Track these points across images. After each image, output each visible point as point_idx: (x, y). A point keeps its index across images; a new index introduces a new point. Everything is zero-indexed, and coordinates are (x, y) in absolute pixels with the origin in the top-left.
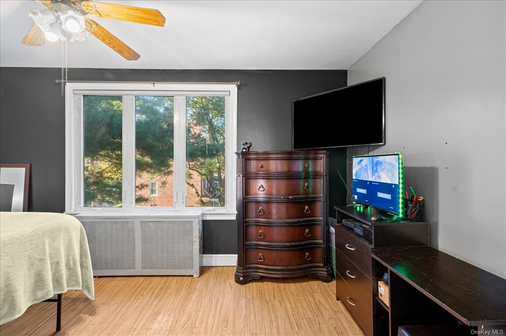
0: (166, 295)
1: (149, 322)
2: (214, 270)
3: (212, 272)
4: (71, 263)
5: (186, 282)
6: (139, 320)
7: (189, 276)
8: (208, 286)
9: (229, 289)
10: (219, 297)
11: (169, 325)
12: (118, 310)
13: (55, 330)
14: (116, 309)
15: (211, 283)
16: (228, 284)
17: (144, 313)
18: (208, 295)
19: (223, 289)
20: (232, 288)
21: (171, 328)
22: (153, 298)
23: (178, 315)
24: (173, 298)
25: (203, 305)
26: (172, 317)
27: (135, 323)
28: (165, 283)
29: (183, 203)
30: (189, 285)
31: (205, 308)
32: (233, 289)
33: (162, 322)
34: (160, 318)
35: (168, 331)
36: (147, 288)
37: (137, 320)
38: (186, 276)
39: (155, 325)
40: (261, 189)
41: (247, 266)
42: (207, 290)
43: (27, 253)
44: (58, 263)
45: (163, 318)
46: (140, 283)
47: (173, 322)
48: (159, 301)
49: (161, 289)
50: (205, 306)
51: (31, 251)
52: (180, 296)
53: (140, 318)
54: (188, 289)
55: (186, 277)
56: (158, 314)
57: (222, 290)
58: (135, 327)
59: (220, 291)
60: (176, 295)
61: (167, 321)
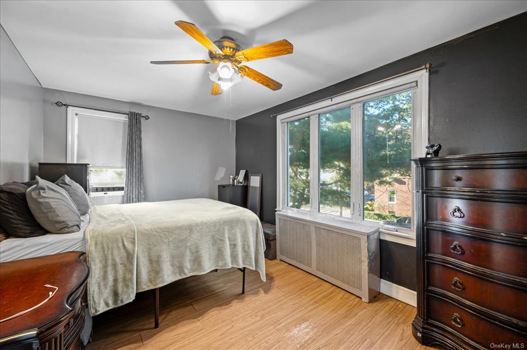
0: (324, 305)
1: (293, 324)
2: (392, 303)
3: (388, 304)
4: (247, 248)
5: (351, 303)
6: (289, 316)
7: (358, 297)
8: (372, 319)
9: (397, 339)
10: (377, 341)
11: (306, 339)
12: (282, 298)
13: (242, 292)
14: (281, 297)
15: (378, 318)
16: (400, 331)
17: (296, 312)
18: (365, 330)
19: (389, 334)
20: (402, 340)
21: (306, 342)
22: (312, 302)
23: (319, 333)
24: (327, 312)
25: (351, 339)
26: (314, 332)
27: (284, 317)
28: (332, 293)
29: (360, 215)
30: (352, 307)
31: (352, 345)
32: (403, 343)
33: (302, 332)
34: (303, 326)
35: (300, 344)
36: (313, 290)
37: (287, 315)
38: (355, 295)
39: (295, 331)
40: (457, 214)
41: (431, 321)
42: (368, 324)
43: (211, 234)
44: (235, 245)
45: (306, 328)
46: (312, 282)
47: (310, 338)
48: (315, 308)
49: (324, 297)
50: (352, 341)
51: (214, 233)
52: (335, 315)
53: (290, 315)
54: (349, 310)
55: (354, 297)
56: (305, 320)
57: (386, 334)
58: (281, 321)
59: (383, 334)
60: (332, 311)
61: (307, 334)
